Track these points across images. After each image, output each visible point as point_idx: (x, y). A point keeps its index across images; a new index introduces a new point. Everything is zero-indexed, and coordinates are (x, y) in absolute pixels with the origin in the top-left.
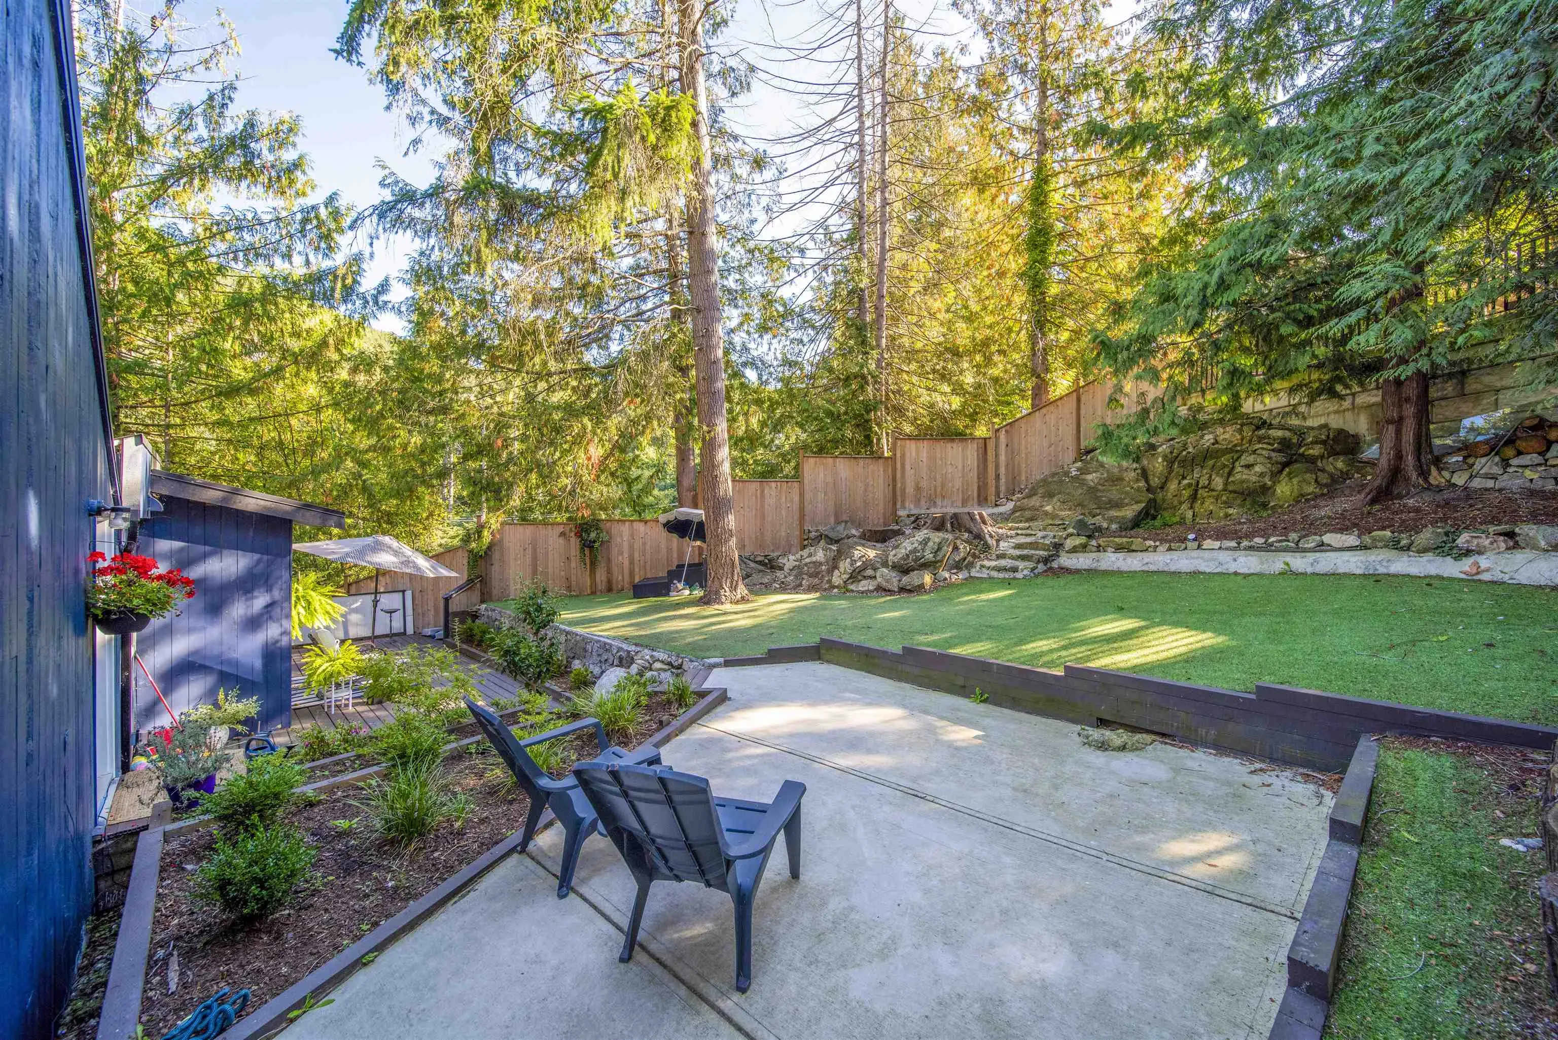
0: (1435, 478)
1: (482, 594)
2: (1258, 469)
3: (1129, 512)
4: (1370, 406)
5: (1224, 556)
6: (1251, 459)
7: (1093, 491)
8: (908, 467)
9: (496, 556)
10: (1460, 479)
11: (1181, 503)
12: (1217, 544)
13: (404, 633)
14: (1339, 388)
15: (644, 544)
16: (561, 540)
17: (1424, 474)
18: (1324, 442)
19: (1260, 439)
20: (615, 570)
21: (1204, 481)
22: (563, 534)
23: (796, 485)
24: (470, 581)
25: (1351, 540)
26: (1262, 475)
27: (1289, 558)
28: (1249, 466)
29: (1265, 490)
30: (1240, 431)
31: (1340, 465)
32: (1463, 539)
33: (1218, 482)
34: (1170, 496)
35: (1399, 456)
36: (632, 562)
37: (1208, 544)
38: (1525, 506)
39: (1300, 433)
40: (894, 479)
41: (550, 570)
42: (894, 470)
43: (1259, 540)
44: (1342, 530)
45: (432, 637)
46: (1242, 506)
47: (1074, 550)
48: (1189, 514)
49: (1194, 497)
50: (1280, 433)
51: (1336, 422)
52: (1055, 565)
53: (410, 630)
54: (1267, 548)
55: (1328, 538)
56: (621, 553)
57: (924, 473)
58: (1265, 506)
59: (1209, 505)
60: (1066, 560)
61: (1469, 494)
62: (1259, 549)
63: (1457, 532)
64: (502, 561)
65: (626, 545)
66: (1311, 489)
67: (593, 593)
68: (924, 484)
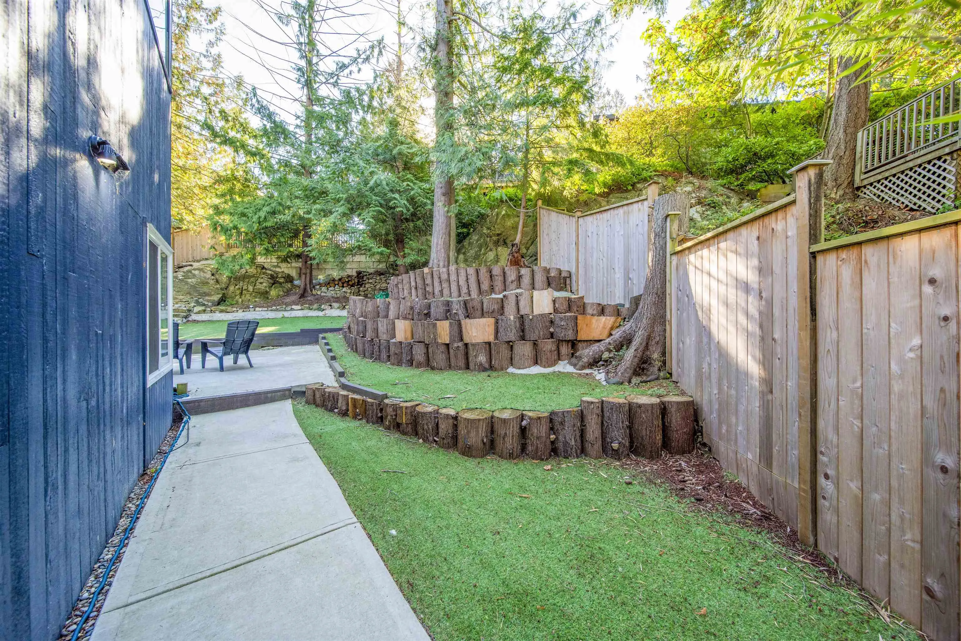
0: (314, 292)
2: (264, 284)
3: (216, 298)
4: (296, 267)
5: (263, 313)
6: (262, 281)
7: (194, 287)
10: (319, 293)
11: (236, 296)
12: (261, 309)
14: (289, 260)
17: (311, 291)
18: (284, 278)
19: (264, 273)
21: (245, 287)
25: (299, 307)
26: (266, 287)
27: (283, 313)
28: (261, 283)
29: (267, 292)
30: (256, 269)
31: (289, 286)
32: (323, 306)
33: (251, 288)
34: (230, 292)
35: (306, 285)
37: (257, 309)
38: (332, 300)
39: (277, 273)
43: (274, 308)
44: (297, 304)
46: (260, 298)
47: (199, 312)
48: (240, 300)
49: (241, 294)
50: (270, 272)
51: (286, 271)
52: (190, 319)
54: (277, 310)
55: (294, 307)
58: (268, 298)
59: (248, 297)
60: (194, 317)
61: (322, 297)
62: (274, 310)
63: (320, 305)
66: (281, 293)
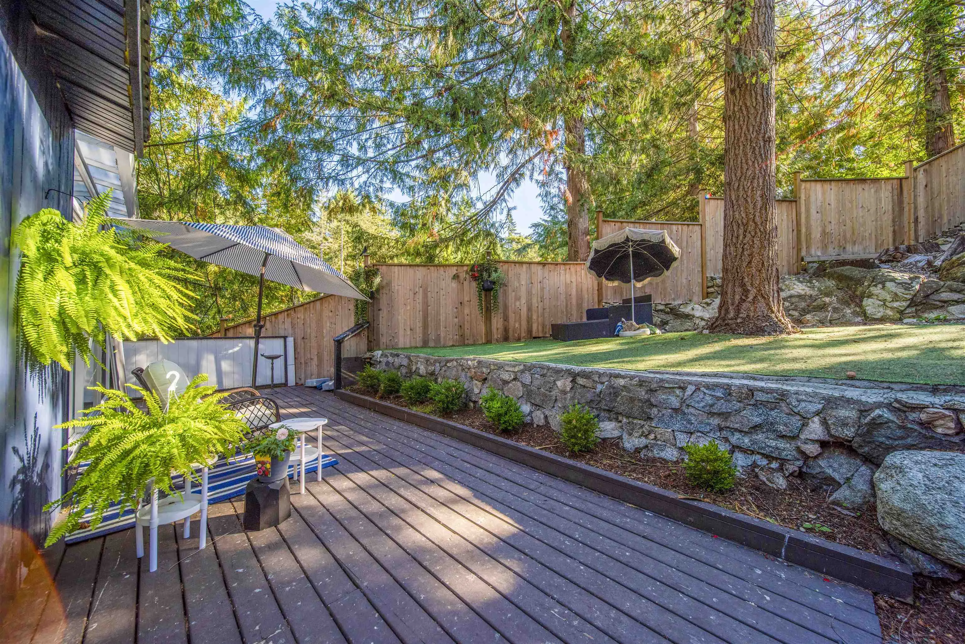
1: (369, 342)
8: (813, 211)
9: (384, 300)
13: (285, 384)
15: (542, 289)
16: (454, 285)
20: (512, 316)
22: (456, 277)
23: (697, 228)
24: (358, 326)
36: (529, 309)
40: (798, 224)
41: (442, 318)
42: (798, 214)
45: (318, 388)
53: (292, 381)
56: (518, 299)
57: (833, 217)
64: (391, 305)
65: (523, 293)
67: (489, 342)
68: (832, 228)
